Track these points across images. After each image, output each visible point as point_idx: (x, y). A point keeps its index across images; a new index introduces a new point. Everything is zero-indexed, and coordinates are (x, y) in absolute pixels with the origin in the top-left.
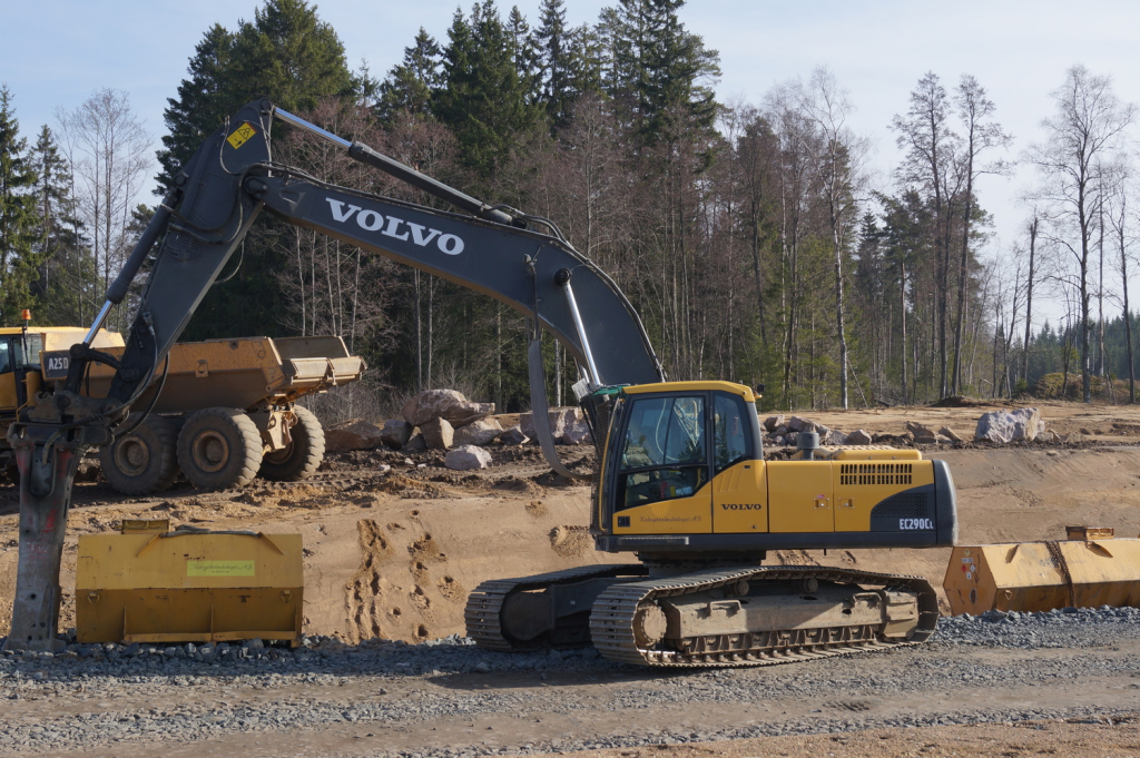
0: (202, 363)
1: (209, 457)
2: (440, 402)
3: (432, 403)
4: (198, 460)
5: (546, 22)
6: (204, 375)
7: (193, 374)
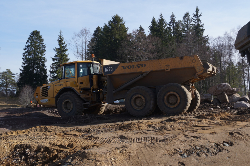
0: (168, 66)
1: (170, 102)
2: (225, 87)
3: (222, 88)
4: (166, 103)
5: (171, 20)
6: (168, 70)
7: (164, 70)
